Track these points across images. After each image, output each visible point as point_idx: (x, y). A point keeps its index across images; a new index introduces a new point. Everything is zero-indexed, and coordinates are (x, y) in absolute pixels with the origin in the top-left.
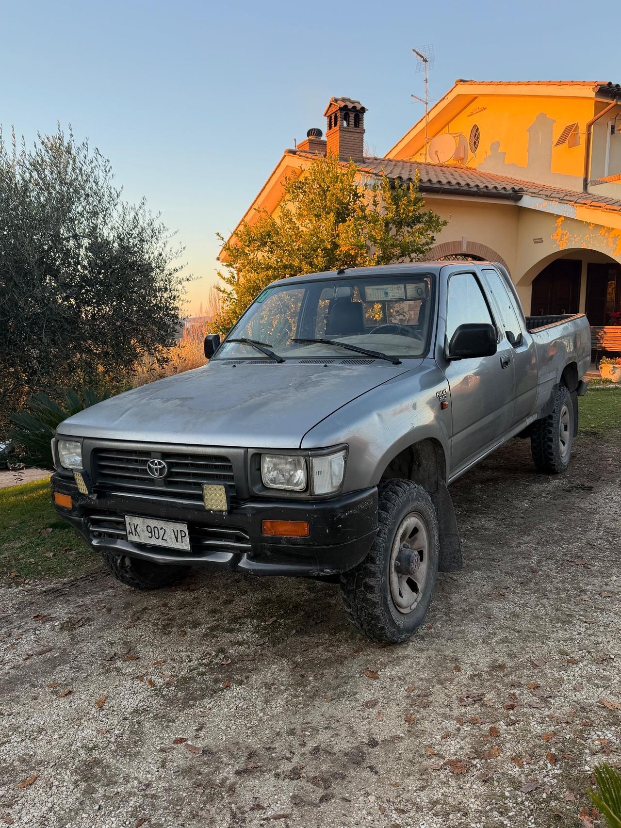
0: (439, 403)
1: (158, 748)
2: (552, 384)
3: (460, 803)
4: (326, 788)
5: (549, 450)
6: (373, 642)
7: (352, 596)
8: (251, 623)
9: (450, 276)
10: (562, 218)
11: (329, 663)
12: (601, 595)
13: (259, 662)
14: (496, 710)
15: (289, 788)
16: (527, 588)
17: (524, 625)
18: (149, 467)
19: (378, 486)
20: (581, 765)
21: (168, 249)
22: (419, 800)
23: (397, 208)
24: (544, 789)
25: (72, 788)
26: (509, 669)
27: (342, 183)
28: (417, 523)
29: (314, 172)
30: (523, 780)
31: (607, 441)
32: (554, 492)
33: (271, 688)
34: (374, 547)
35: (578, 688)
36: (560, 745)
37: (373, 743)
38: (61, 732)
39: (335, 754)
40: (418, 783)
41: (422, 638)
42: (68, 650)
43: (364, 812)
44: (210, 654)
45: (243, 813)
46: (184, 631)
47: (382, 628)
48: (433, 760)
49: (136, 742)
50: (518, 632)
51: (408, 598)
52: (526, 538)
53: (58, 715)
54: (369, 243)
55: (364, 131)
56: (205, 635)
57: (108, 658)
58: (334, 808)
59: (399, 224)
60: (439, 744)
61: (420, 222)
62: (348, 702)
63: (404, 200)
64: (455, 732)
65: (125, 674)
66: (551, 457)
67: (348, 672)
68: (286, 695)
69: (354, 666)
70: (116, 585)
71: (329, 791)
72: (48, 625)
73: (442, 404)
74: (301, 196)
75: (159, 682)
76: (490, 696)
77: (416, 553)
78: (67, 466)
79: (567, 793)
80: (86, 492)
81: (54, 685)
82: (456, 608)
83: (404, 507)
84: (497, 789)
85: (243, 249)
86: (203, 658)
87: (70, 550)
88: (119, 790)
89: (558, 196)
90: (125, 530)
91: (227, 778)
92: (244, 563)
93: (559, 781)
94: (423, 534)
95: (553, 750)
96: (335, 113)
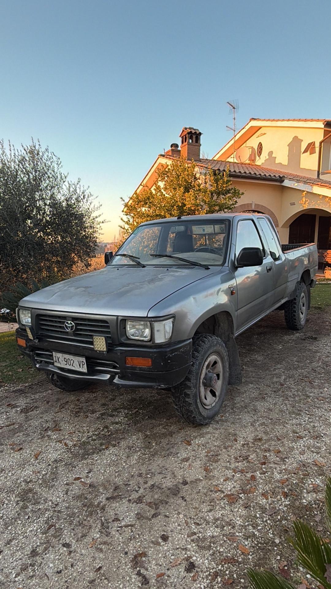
0: (230, 291)
1: (65, 483)
2: (296, 281)
3: (231, 520)
4: (156, 509)
5: (294, 317)
6: (190, 424)
7: (177, 399)
8: (124, 412)
9: (239, 221)
10: (306, 192)
11: (164, 435)
12: (318, 399)
13: (126, 434)
14: (255, 465)
15: (135, 508)
16: (277, 394)
17: (275, 415)
18: (65, 325)
19: (193, 338)
20: (301, 499)
21: (92, 206)
22: (208, 518)
23: (217, 185)
24: (279, 513)
25: (15, 505)
26: (264, 441)
27: (188, 171)
28: (216, 359)
29: (173, 165)
30: (268, 508)
31: (327, 312)
32: (296, 340)
33: (131, 449)
34: (190, 372)
35: (302, 453)
36: (290, 487)
37: (185, 483)
38: (13, 472)
39: (163, 489)
40: (208, 507)
41: (217, 422)
42: (23, 425)
43: (176, 524)
44: (100, 429)
45: (108, 523)
46: (87, 415)
47: (194, 417)
48: (217, 494)
49: (53, 479)
50: (271, 419)
51: (210, 400)
52: (279, 366)
53: (12, 462)
54: (202, 203)
55: (200, 145)
56: (98, 418)
57: (44, 430)
58: (160, 521)
59: (218, 194)
60: (222, 484)
61: (229, 193)
62: (173, 459)
63: (221, 181)
64: (231, 477)
65: (52, 439)
66: (295, 321)
67: (175, 441)
68: (139, 453)
69: (178, 438)
70: (53, 388)
71: (158, 510)
72: (14, 410)
73: (231, 292)
74: (166, 178)
75: (70, 444)
76: (252, 456)
77: (215, 375)
78: (24, 323)
79: (292, 516)
80: (32, 339)
81: (13, 444)
82: (238, 405)
83: (208, 350)
84: (253, 512)
85: (134, 206)
86: (95, 431)
87: (31, 368)
88: (41, 507)
89: (303, 180)
90: (53, 360)
91: (101, 502)
92: (116, 380)
93: (288, 509)
94: (220, 365)
95: (286, 489)
96: (185, 135)
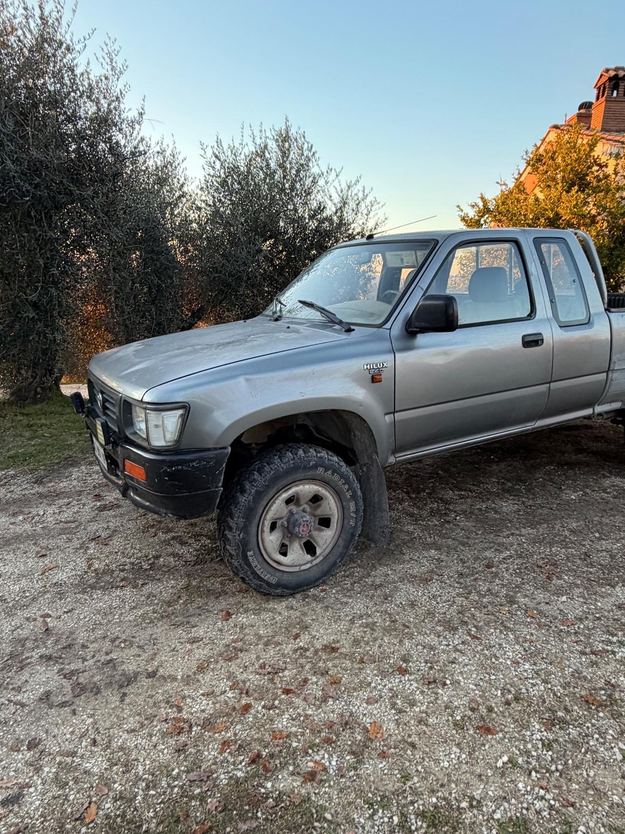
0: (370, 376)
4: (75, 696)
14: (275, 689)
15: (54, 683)
24: (206, 785)
28: (320, 492)
30: (203, 767)
35: (371, 700)
37: (152, 675)
40: (136, 725)
41: (306, 598)
43: (71, 729)
48: (170, 711)
51: (296, 558)
58: (59, 716)
60: (193, 698)
67: (212, 607)
69: (223, 603)
71: (75, 699)
73: (372, 378)
76: (287, 674)
77: (308, 519)
84: (175, 763)
94: (331, 503)
95: (267, 750)
96: (604, 84)
